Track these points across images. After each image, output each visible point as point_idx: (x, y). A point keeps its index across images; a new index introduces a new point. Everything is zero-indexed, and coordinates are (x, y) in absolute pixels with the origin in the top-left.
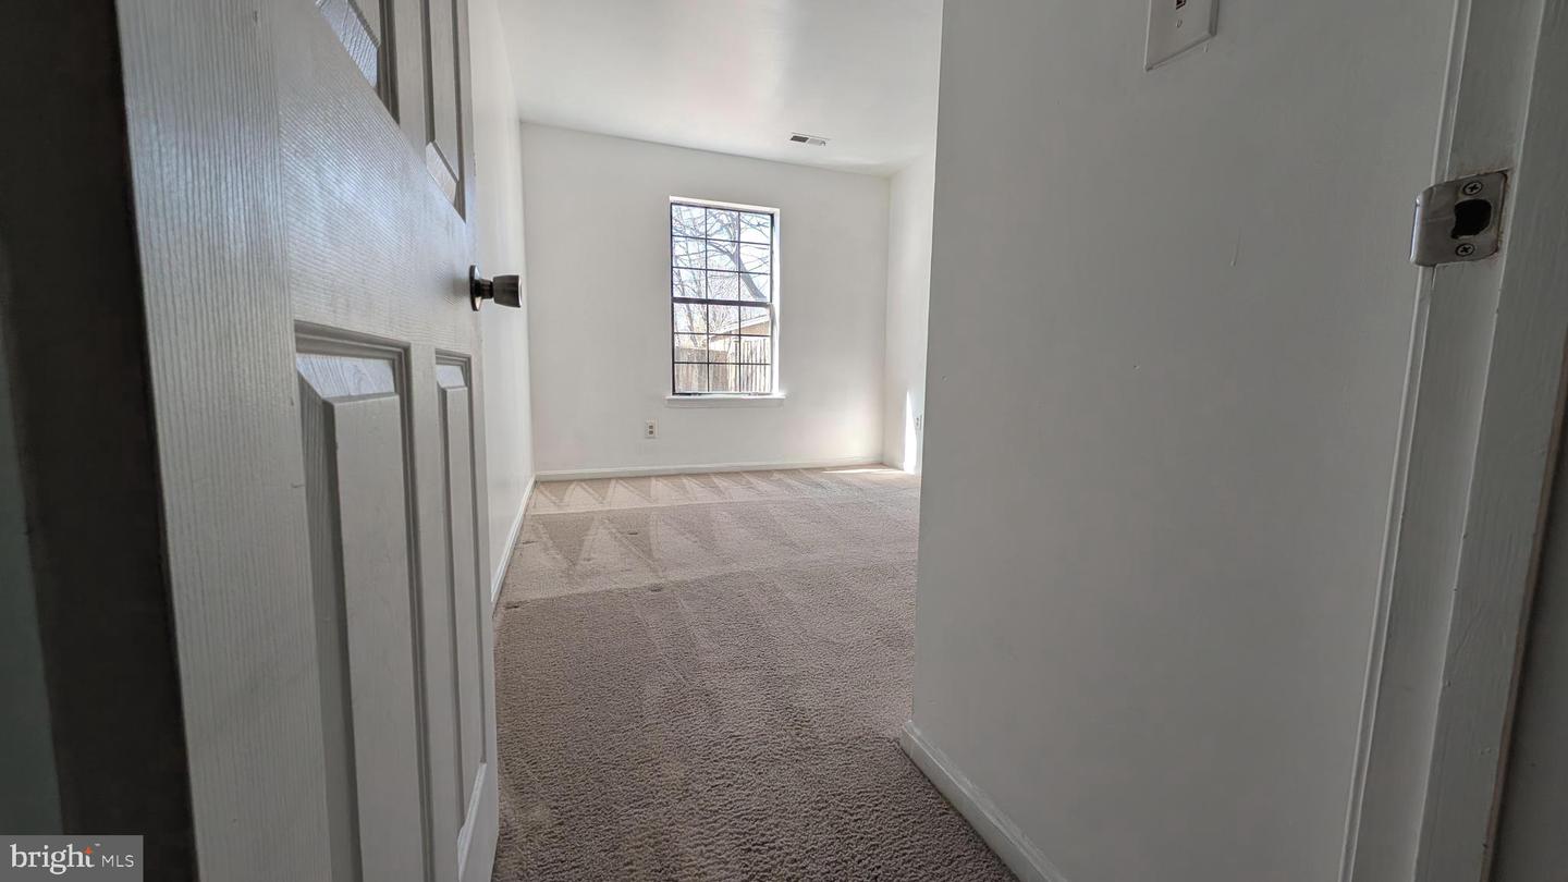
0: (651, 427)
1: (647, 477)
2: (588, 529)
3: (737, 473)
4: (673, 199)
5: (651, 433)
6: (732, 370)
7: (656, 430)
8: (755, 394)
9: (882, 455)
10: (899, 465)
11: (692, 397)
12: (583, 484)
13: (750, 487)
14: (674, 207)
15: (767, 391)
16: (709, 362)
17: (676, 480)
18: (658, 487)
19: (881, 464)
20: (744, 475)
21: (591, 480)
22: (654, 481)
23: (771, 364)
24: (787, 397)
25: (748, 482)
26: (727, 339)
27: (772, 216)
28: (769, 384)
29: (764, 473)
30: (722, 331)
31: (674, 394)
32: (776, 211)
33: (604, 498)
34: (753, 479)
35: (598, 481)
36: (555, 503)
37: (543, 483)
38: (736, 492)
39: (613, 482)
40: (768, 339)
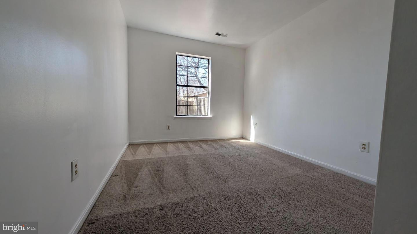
0: (169, 126)
1: (166, 143)
2: (141, 169)
3: (196, 141)
4: (177, 53)
5: (169, 128)
6: (195, 108)
7: (170, 127)
8: (202, 116)
9: (243, 135)
10: (249, 139)
11: (182, 116)
12: (145, 146)
13: (201, 147)
14: (177, 56)
15: (207, 115)
16: (188, 105)
17: (176, 144)
18: (170, 147)
19: (242, 138)
20: (199, 142)
21: (148, 144)
22: (169, 145)
23: (208, 106)
24: (213, 116)
25: (200, 145)
26: (194, 98)
27: (209, 60)
28: (207, 112)
29: (205, 141)
30: (192, 95)
31: (176, 115)
32: (210, 58)
33: (150, 152)
34: (202, 144)
35: (150, 145)
36: (133, 154)
37: (131, 145)
38: (197, 150)
39: (155, 145)
40: (207, 98)
